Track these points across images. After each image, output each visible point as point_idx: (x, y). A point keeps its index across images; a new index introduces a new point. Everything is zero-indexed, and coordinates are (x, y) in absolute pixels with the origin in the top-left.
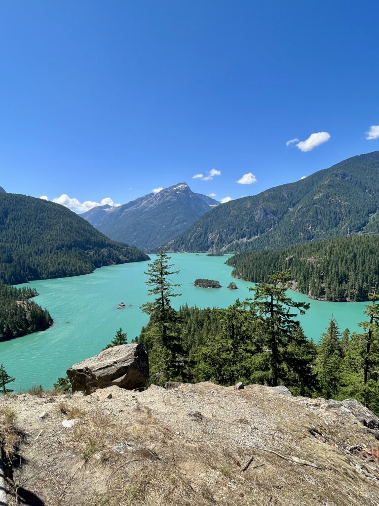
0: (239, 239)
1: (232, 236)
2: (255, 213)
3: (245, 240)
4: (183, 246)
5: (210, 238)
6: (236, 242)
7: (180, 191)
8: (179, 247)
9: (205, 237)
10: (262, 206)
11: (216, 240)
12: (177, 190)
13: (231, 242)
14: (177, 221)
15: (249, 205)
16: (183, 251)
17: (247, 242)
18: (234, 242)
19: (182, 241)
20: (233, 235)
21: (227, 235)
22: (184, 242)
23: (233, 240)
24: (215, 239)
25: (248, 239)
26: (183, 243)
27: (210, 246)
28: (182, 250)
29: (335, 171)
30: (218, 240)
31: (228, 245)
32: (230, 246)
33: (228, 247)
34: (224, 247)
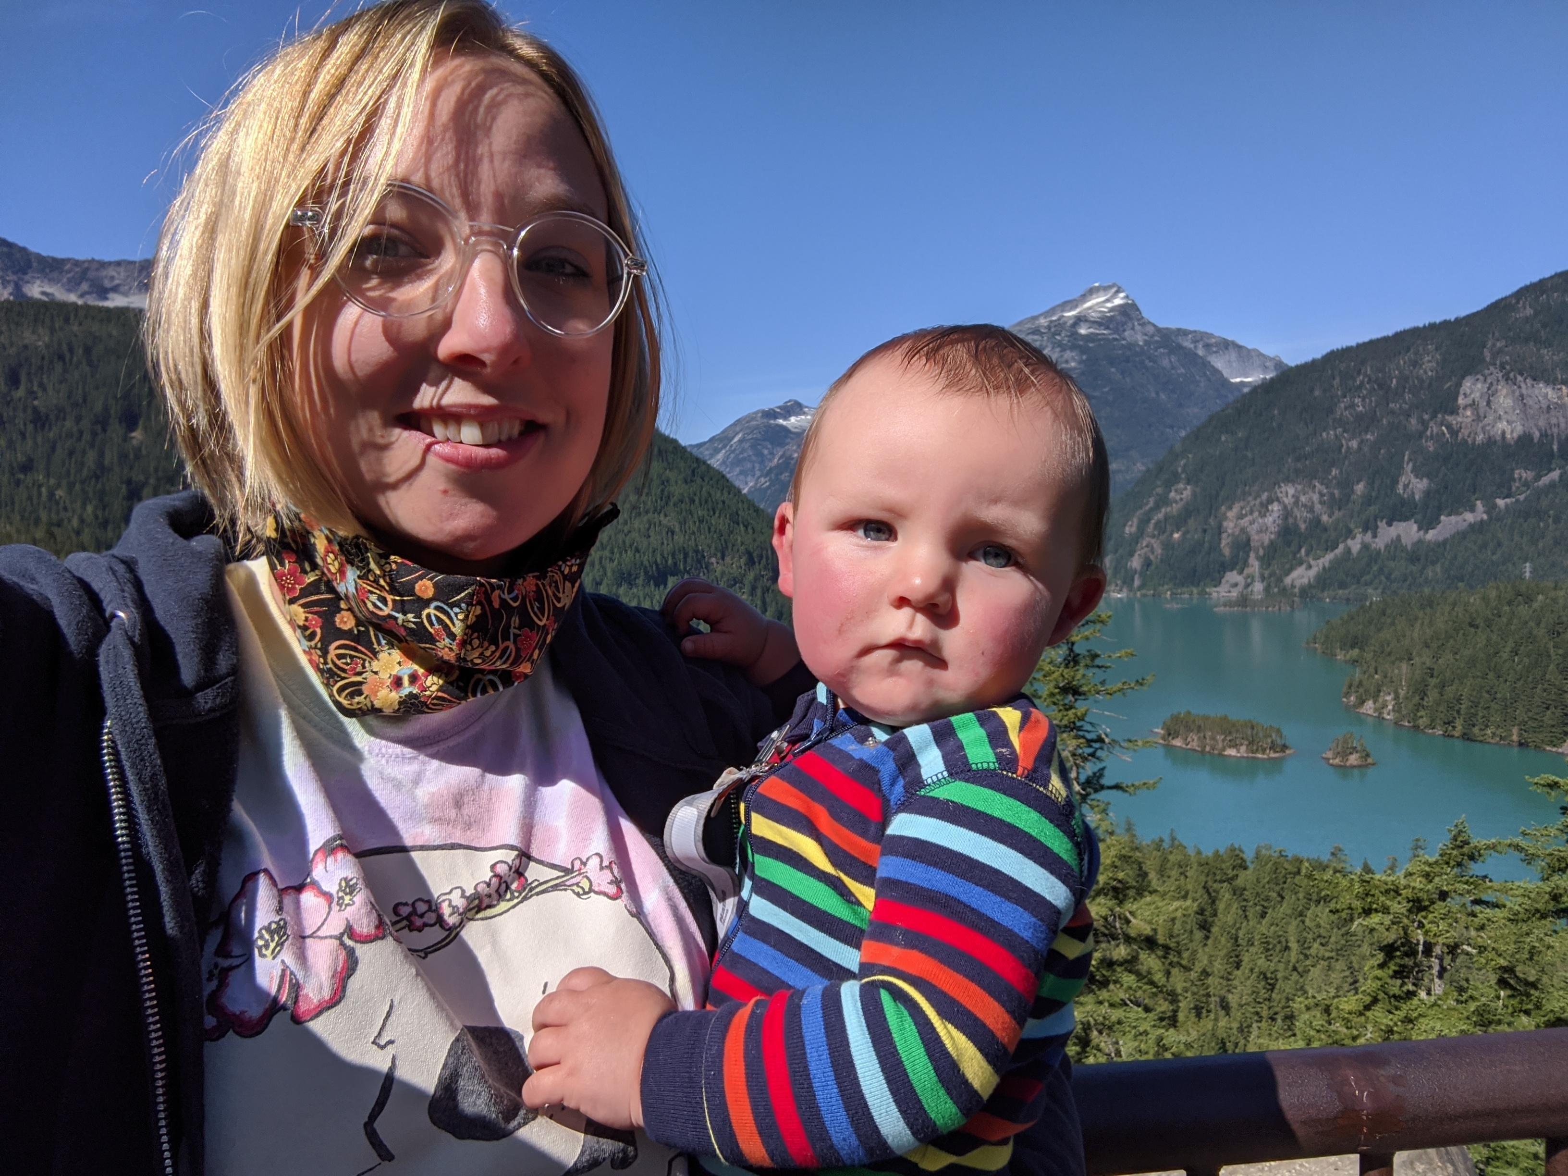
0: (1378, 528)
1: (1340, 517)
2: (1458, 404)
3: (1410, 531)
5: (1232, 529)
6: (1365, 547)
7: (1092, 323)
9: (1206, 524)
10: (1502, 365)
11: (1262, 537)
12: (1080, 320)
13: (1335, 545)
15: (1430, 366)
17: (1420, 541)
18: (1355, 545)
20: (1345, 513)
23: (1349, 534)
24: (1260, 530)
25: (1425, 527)
27: (1233, 562)
31: (1322, 560)
32: (1331, 562)
33: (1324, 568)
34: (1304, 566)
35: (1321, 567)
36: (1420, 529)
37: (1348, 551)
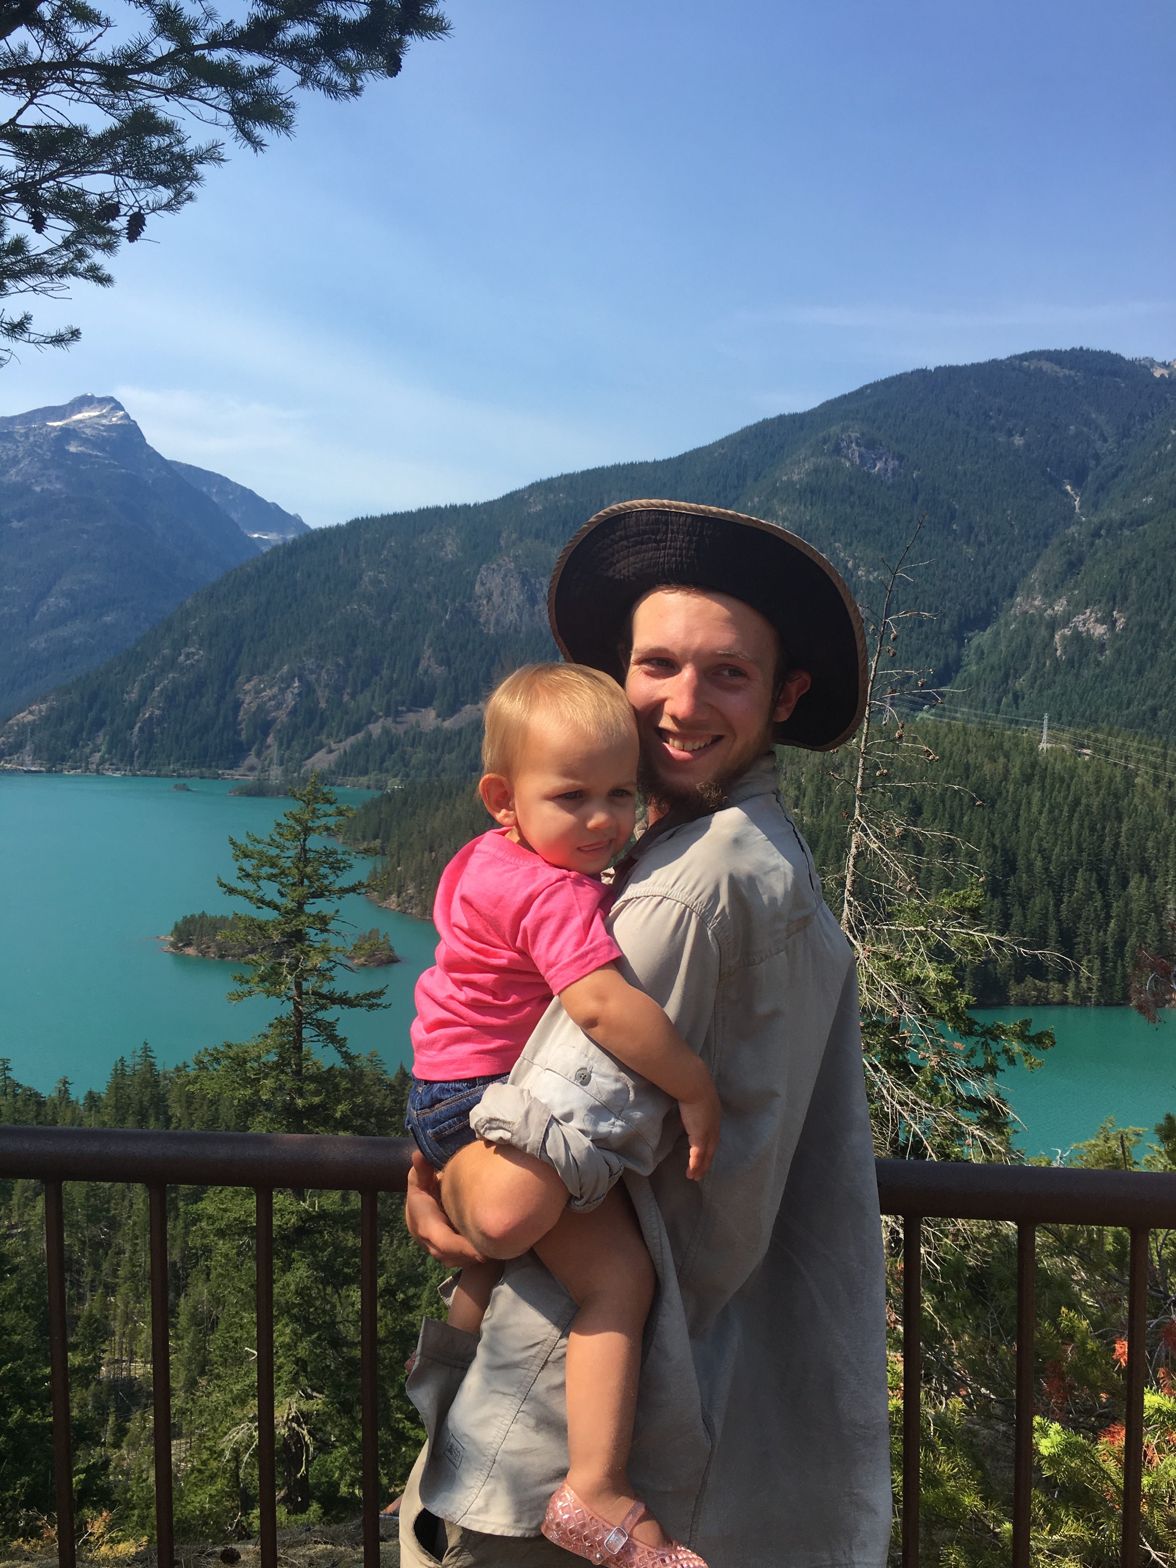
0: (398, 713)
1: (364, 698)
2: (478, 590)
3: (429, 719)
4: (102, 739)
5: (249, 703)
6: (386, 731)
7: (85, 441)
8: (75, 744)
9: (222, 697)
10: (516, 558)
11: (282, 716)
12: (68, 434)
13: (357, 729)
14: (62, 603)
15: (451, 549)
16: (102, 761)
17: (438, 729)
18: (376, 729)
19: (91, 715)
20: (368, 694)
21: (338, 690)
22: (106, 715)
23: (371, 717)
24: (278, 707)
25: (443, 715)
26: (99, 724)
27: (250, 743)
28: (97, 756)
29: (835, 429)
30: (293, 712)
31: (343, 743)
32: (352, 746)
33: (345, 752)
34: (324, 750)
35: (342, 750)
36: (438, 716)
37: (370, 736)
